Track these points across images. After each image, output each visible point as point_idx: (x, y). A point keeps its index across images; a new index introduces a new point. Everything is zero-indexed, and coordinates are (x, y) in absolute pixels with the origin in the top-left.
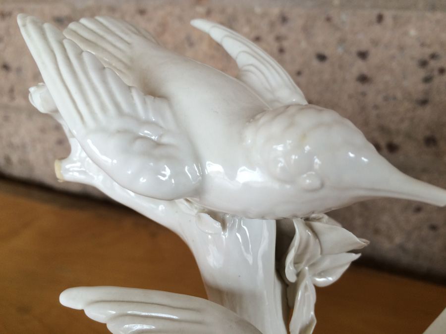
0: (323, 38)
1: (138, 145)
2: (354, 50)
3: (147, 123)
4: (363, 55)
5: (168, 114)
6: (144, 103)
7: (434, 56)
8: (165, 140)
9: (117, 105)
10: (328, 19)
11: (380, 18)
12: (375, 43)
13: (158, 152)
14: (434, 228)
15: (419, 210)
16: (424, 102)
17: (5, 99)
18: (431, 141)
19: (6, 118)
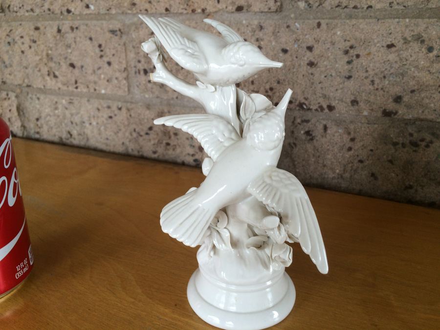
0: (286, 39)
1: (187, 53)
2: (305, 45)
3: (190, 48)
4: (310, 49)
5: (196, 46)
6: (188, 42)
7: (351, 47)
8: (196, 53)
9: (180, 42)
10: (288, 27)
11: (319, 25)
12: (317, 41)
13: (194, 56)
14: (361, 161)
15: (350, 149)
16: (349, 77)
17: (71, 88)
18: (354, 102)
19: (70, 102)
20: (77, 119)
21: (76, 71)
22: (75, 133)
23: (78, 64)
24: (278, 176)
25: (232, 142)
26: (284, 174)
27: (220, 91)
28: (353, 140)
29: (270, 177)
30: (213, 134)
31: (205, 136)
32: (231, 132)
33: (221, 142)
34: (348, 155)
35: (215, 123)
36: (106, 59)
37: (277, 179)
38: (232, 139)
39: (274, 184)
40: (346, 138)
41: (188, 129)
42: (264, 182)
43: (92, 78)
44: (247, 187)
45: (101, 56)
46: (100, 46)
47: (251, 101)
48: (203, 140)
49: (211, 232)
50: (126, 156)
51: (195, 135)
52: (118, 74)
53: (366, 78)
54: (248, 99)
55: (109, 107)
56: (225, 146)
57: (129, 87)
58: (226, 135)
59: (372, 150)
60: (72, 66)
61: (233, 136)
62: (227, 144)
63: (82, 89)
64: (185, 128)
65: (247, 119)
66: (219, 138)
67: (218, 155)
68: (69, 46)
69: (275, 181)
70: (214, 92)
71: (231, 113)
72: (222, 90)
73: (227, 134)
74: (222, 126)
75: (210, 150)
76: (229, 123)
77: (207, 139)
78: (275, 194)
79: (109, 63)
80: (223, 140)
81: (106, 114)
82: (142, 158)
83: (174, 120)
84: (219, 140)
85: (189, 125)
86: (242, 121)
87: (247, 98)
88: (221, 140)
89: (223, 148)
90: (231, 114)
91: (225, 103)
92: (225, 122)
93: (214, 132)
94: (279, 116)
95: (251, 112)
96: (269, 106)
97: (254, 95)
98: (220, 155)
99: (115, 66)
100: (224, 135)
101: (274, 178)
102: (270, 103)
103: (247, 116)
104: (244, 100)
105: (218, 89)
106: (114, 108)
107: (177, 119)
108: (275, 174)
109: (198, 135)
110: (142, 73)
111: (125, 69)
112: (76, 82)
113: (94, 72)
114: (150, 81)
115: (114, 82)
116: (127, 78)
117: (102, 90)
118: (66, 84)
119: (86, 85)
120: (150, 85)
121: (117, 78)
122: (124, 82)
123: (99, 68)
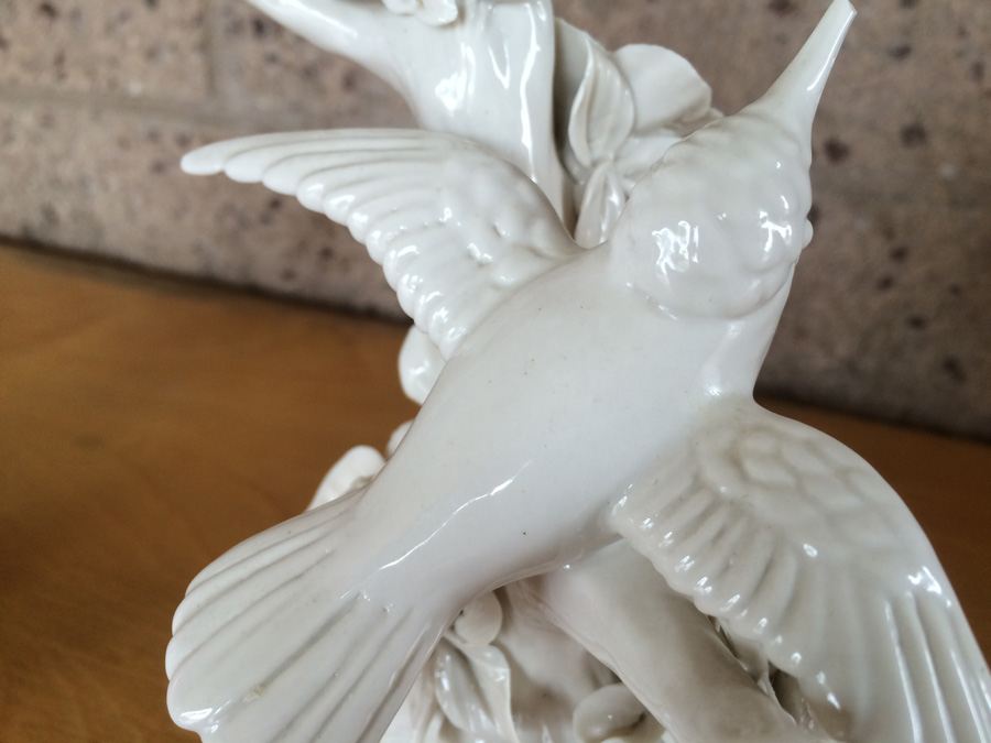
14: (917, 323)
15: (886, 283)
16: (902, 53)
17: (46, 79)
18: (914, 135)
19: (47, 121)
20: (67, 171)
21: (61, 28)
22: (63, 209)
24: (777, 458)
25: (533, 267)
26: (809, 446)
27: (481, 26)
28: (899, 255)
29: (734, 460)
30: (441, 224)
31: (403, 233)
32: (528, 220)
33: (481, 265)
34: (877, 302)
35: (453, 168)
37: (779, 476)
38: (535, 253)
39: (760, 502)
40: (878, 249)
41: (326, 194)
42: (698, 485)
43: (104, 47)
44: (606, 504)
47: (618, 82)
48: (392, 254)
50: (204, 285)
51: (357, 223)
52: (175, 35)
53: (960, 54)
54: (609, 73)
55: (154, 137)
56: (496, 287)
57: (211, 75)
58: (503, 233)
59: (955, 290)
60: (48, 9)
61: (541, 235)
62: (506, 276)
63: (77, 81)
64: (311, 195)
65: (595, 164)
66: (473, 246)
67: (463, 330)
69: (766, 487)
70: (451, 25)
71: (529, 134)
72: (489, 21)
73: (508, 228)
74: (485, 187)
75: (423, 300)
76: (519, 172)
77: (412, 249)
78: (769, 567)
79: (151, 1)
80: (488, 257)
81: (144, 156)
82: (252, 292)
83: (267, 156)
84: (469, 256)
85: (334, 177)
86: (575, 170)
87: (600, 65)
88: (479, 252)
89: (490, 298)
90: (527, 141)
91: (506, 81)
92: (504, 171)
93: (448, 214)
94: (788, 135)
95: (614, 131)
96: (693, 108)
97: (631, 53)
98: (474, 330)
99: (170, 9)
100: (495, 230)
101: (754, 469)
102: (702, 89)
103: (598, 151)
104: (589, 73)
105: (470, 14)
106: (168, 140)
107: (279, 152)
108: (762, 444)
109: (370, 227)
110: (249, 30)
111: (200, 20)
112: (60, 60)
113: (109, 29)
114: (272, 59)
115: (168, 58)
116: (204, 47)
117: (135, 88)
118: (31, 65)
119: (91, 73)
120: (272, 71)
121: (175, 48)
122: (195, 60)
123: (124, 17)
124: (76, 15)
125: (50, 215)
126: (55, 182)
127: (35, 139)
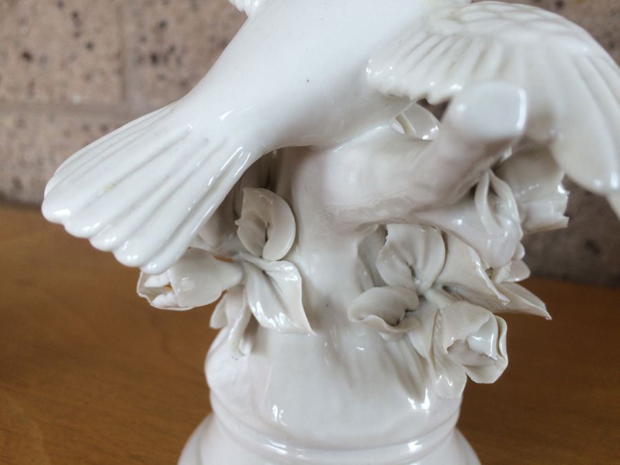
17: (22, 96)
19: (21, 124)
20: (31, 155)
21: (34, 67)
22: (26, 180)
23: (37, 53)
36: (84, 39)
43: (59, 76)
45: (77, 35)
46: (75, 15)
49: (244, 278)
52: (103, 64)
55: (86, 128)
57: (124, 88)
60: (27, 56)
63: (41, 96)
68: (22, 22)
79: (90, 46)
99: (101, 50)
106: (95, 128)
110: (148, 61)
111: (119, 55)
112: (32, 85)
113: (64, 66)
114: (161, 77)
115: (98, 80)
116: (121, 72)
117: (77, 98)
118: (14, 89)
119: (50, 91)
120: (161, 85)
121: (103, 73)
122: (115, 80)
123: (73, 58)
124: (44, 60)
125: (17, 184)
126: (23, 163)
127: (12, 135)
